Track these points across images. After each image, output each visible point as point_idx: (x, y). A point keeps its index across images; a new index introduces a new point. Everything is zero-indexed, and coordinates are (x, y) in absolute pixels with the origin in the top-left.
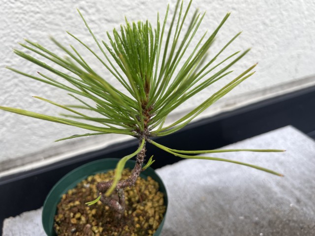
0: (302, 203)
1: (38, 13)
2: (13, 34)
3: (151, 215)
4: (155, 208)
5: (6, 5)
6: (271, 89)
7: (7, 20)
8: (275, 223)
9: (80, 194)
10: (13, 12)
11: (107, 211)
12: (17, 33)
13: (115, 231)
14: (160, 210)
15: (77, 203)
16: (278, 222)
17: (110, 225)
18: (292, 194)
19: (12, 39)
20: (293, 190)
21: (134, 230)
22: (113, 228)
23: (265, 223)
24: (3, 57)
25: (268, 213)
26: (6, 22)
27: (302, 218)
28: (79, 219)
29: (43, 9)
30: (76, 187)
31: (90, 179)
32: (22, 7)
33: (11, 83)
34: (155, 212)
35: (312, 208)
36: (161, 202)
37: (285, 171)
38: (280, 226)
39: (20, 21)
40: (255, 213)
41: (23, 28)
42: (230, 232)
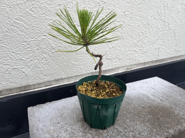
0: (163, 101)
8: (151, 107)
20: (159, 97)
23: (147, 107)
24: (34, 37)
25: (148, 104)
27: (164, 106)
32: (46, 17)
33: (36, 48)
35: (168, 103)
38: (154, 108)
40: (143, 104)
41: (45, 25)
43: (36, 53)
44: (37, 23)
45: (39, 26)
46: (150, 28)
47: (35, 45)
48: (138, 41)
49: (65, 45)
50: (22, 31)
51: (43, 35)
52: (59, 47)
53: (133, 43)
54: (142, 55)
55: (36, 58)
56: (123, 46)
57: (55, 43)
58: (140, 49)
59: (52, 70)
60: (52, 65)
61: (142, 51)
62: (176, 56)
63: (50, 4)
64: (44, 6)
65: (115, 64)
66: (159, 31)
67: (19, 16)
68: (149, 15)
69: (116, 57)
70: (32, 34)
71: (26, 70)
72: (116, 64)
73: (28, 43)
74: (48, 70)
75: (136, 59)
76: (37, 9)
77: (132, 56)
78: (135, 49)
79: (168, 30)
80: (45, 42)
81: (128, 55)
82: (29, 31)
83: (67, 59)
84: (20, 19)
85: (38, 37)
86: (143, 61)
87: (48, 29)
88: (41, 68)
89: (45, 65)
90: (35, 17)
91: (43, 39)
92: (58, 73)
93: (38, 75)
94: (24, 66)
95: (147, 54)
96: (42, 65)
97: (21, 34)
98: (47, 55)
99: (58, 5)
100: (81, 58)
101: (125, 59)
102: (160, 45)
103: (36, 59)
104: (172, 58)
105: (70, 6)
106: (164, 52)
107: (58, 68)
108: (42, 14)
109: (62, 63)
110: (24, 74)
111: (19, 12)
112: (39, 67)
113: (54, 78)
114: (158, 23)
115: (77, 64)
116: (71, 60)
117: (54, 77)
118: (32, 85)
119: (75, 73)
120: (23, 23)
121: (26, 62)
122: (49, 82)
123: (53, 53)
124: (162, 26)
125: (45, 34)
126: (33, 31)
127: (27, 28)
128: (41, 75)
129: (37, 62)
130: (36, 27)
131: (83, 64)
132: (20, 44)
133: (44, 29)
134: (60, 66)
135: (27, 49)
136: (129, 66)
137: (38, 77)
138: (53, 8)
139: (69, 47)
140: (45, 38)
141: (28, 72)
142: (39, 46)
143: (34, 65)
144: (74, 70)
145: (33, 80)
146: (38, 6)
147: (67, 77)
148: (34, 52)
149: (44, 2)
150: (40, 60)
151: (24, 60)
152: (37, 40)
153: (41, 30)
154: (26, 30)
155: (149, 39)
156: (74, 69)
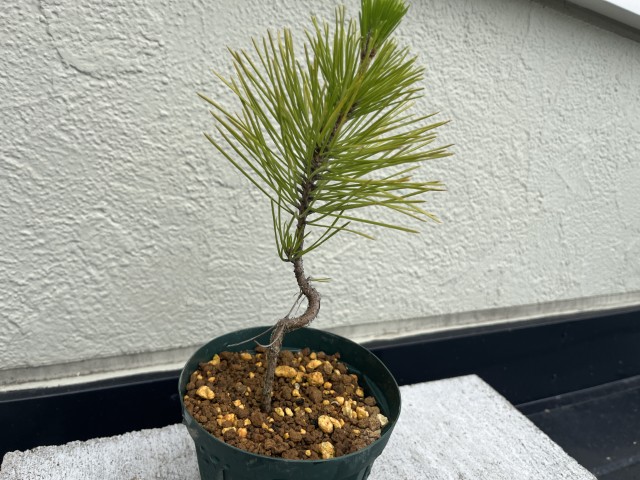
43: (63, 264)
45: (83, 178)
46: (474, 205)
47: (65, 238)
48: (428, 244)
49: (168, 242)
50: (24, 192)
51: (94, 209)
52: (147, 247)
53: (411, 249)
54: (438, 290)
55: (62, 280)
56: (374, 256)
57: (135, 234)
58: (435, 271)
59: (117, 321)
60: (119, 305)
61: (441, 277)
62: (562, 298)
63: (130, 112)
64: (108, 119)
65: (340, 313)
66: (503, 215)
67: (20, 144)
68: (472, 162)
69: (346, 289)
70: (57, 204)
71: (25, 316)
72: (346, 315)
73: (42, 230)
74: (100, 322)
75: (416, 300)
76: (84, 128)
77: (406, 291)
78: (416, 268)
79: (536, 214)
80: (98, 230)
81: (390, 287)
82: (47, 194)
83: (169, 286)
84: (23, 154)
85: (77, 214)
86: (442, 308)
87: (113, 191)
88: (79, 313)
89: (91, 304)
90: (74, 151)
91: (93, 222)
92: (134, 331)
93: (65, 335)
94: (19, 303)
95: (456, 286)
96: (81, 302)
97: (18, 201)
98: (102, 272)
99: (156, 117)
100: (223, 288)
101: (378, 300)
102: (505, 260)
103: (61, 284)
104: (548, 305)
105: (198, 120)
106: (520, 283)
107: (136, 317)
108: (99, 142)
109: (151, 301)
110: (17, 330)
111: (21, 131)
112: (70, 309)
113: (119, 347)
114: (503, 192)
115: (206, 305)
116: (185, 293)
117: (119, 344)
118: (39, 367)
119: (194, 337)
120: (30, 169)
121: (26, 292)
122: (103, 358)
123: (125, 266)
124: (515, 198)
127: (43, 183)
128: (74, 335)
129: (64, 294)
130: (74, 181)
131: (226, 307)
132: (11, 233)
133: (102, 190)
134: (145, 309)
135: (35, 251)
136: (390, 322)
137: (65, 343)
138: (138, 126)
139: (182, 252)
140: (100, 219)
141: (29, 324)
142: (76, 241)
143: (53, 301)
144: (192, 324)
145: (44, 349)
146: (88, 116)
147: (166, 346)
148: (58, 260)
149: (108, 105)
150: (77, 288)
151: (20, 285)
152: (71, 222)
153: (89, 193)
154: (39, 188)
155: (467, 238)
156: (193, 321)
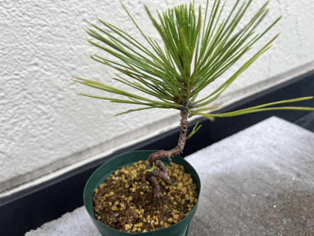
0: (302, 176)
1: (45, 25)
2: (21, 47)
3: (185, 193)
4: (186, 186)
5: (14, 19)
6: (251, 87)
7: (15, 33)
8: (284, 196)
9: (112, 186)
10: (21, 25)
11: (143, 196)
12: (25, 45)
13: (157, 210)
14: (192, 187)
15: (112, 193)
16: (286, 195)
17: (150, 207)
18: (292, 170)
19: (21, 51)
20: (291, 167)
21: (173, 207)
22: (153, 208)
23: (275, 196)
24: (11, 71)
25: (275, 188)
26: (14, 35)
27: (306, 188)
28: (118, 206)
29: (49, 22)
30: (106, 181)
31: (117, 173)
32: (30, 20)
33: (20, 95)
34: (188, 190)
35: (312, 179)
36: (191, 180)
37: (280, 153)
38: (289, 197)
39: (28, 34)
40: (264, 190)
41: (31, 40)
42: (247, 209)
44: (13, 38)
125: (36, 60)
126: (6, 58)
